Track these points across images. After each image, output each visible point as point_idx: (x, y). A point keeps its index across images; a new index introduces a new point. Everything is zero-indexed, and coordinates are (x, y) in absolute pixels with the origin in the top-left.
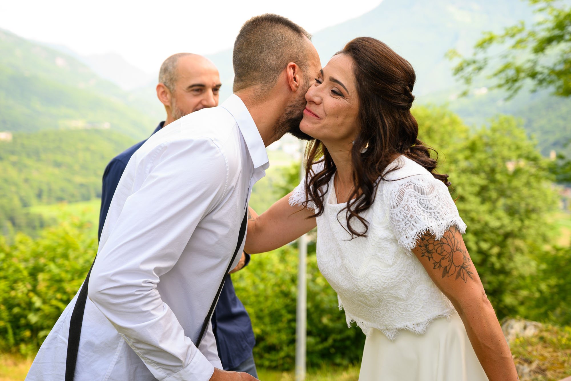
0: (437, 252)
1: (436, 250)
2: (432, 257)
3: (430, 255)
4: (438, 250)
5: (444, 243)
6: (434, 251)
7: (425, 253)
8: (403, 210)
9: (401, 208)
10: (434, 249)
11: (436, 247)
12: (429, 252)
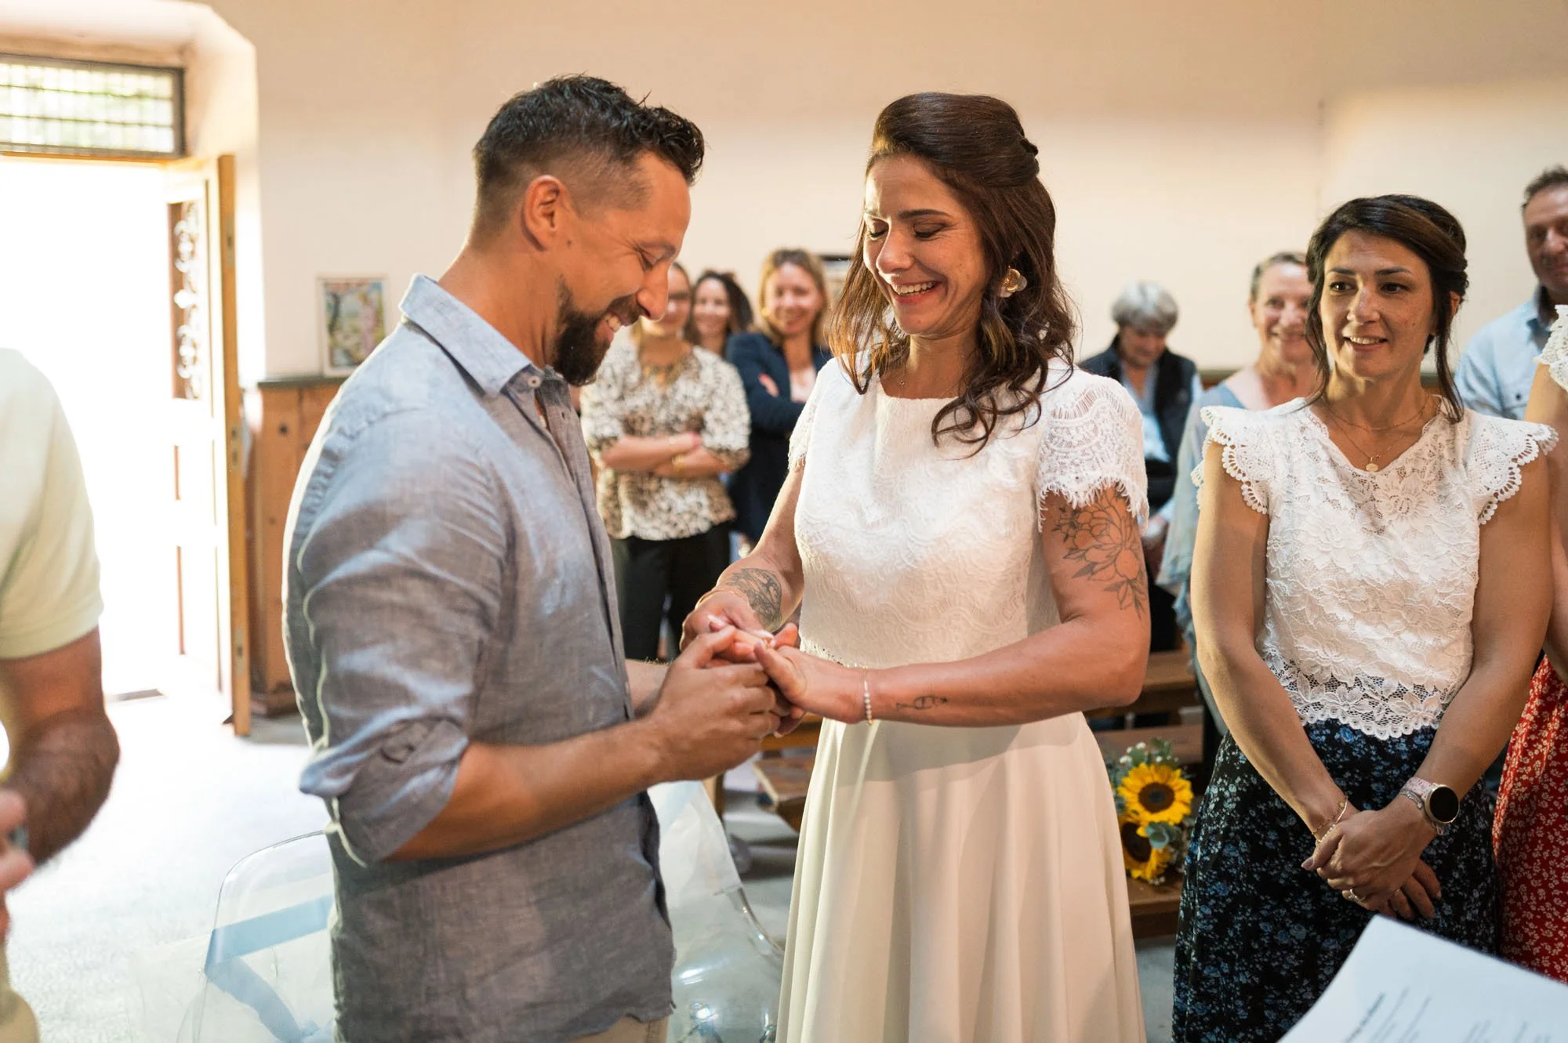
0: (1090, 531)
1: (1092, 528)
2: (1075, 537)
3: (1071, 532)
4: (1094, 529)
5: (1113, 523)
6: (1086, 526)
7: (1065, 524)
8: (1085, 427)
9: (1081, 424)
10: (1089, 523)
11: (1094, 522)
12: (1073, 525)
